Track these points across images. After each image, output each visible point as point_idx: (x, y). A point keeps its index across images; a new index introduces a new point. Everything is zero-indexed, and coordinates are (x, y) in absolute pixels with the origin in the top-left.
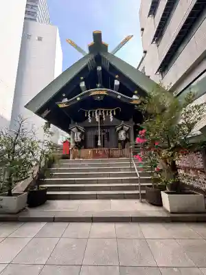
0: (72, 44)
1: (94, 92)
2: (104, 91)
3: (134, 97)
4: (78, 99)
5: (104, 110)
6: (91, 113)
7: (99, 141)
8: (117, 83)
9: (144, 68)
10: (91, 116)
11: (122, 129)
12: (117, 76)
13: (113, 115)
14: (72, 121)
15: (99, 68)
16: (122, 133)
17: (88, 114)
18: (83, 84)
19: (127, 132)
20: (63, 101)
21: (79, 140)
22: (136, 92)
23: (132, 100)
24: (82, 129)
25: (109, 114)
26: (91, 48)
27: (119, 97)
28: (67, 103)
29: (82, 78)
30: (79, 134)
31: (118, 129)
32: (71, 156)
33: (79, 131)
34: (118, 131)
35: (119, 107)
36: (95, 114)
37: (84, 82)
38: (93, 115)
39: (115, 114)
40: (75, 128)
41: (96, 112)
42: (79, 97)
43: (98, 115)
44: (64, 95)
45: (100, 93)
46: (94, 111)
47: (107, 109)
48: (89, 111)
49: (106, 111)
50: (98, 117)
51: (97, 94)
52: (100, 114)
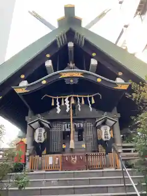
0: (37, 16)
1: (65, 74)
2: (78, 73)
3: (119, 80)
4: (44, 82)
5: (78, 96)
7: (72, 141)
8: (94, 62)
11: (104, 123)
12: (94, 54)
13: (91, 103)
14: (30, 112)
15: (71, 45)
17: (55, 103)
18: (49, 63)
19: (112, 128)
22: (120, 74)
23: (115, 84)
24: (46, 123)
26: (60, 22)
27: (99, 80)
29: (48, 56)
30: (43, 131)
31: (98, 124)
32: (28, 166)
33: (42, 126)
34: (99, 127)
35: (98, 94)
36: (65, 102)
37: (50, 61)
38: (63, 104)
39: (93, 102)
40: (37, 123)
41: (66, 100)
42: (45, 79)
43: (69, 103)
44: (23, 76)
45: (74, 76)
46: (64, 99)
47: (82, 96)
48: (58, 98)
49: (81, 98)
50: (70, 107)
51: (69, 76)
52: (73, 101)
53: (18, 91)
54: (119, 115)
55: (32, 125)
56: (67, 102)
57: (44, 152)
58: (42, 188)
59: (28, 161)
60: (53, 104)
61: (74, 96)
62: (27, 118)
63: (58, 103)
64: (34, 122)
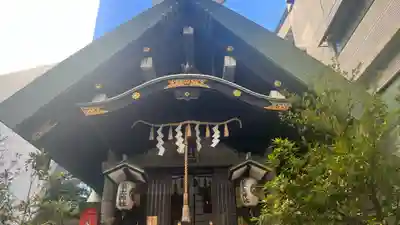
3: (274, 94)
4: (136, 96)
5: (198, 123)
6: (165, 132)
8: (230, 62)
9: (290, 31)
10: (165, 139)
11: (247, 174)
12: (230, 49)
14: (111, 154)
16: (249, 184)
17: (156, 135)
18: (147, 64)
20: (94, 101)
21: (129, 204)
22: (277, 84)
23: (267, 101)
24: (138, 172)
25: (212, 133)
27: (237, 94)
29: (147, 50)
30: (130, 186)
31: (236, 174)
33: (130, 177)
35: (236, 119)
36: (175, 133)
37: (150, 60)
38: (170, 137)
39: (227, 134)
40: (121, 171)
42: (137, 91)
43: (183, 137)
46: (175, 127)
47: (207, 123)
48: (161, 126)
49: (205, 126)
50: (184, 142)
52: (189, 133)
55: (111, 175)
56: (180, 134)
60: (152, 138)
61: (189, 122)
63: (161, 135)
64: (116, 170)
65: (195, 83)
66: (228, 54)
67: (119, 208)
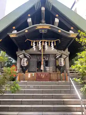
1: (39, 26)
2: (47, 26)
3: (71, 32)
4: (26, 31)
5: (46, 41)
6: (36, 43)
7: (42, 66)
8: (57, 20)
10: (36, 45)
11: (61, 57)
12: (57, 16)
13: (54, 45)
18: (29, 20)
20: (13, 33)
21: (26, 64)
22: (72, 28)
23: (69, 34)
24: (28, 55)
25: (51, 44)
27: (60, 31)
28: (17, 34)
29: (29, 15)
30: (26, 59)
33: (25, 57)
35: (58, 40)
36: (39, 44)
38: (37, 45)
39: (55, 45)
40: (23, 55)
41: (40, 43)
44: (14, 28)
45: (45, 28)
46: (38, 42)
48: (34, 41)
49: (48, 42)
50: (41, 47)
51: (42, 28)
52: (43, 44)
53: (11, 36)
54: (69, 53)
55: (19, 56)
56: (40, 44)
57: (27, 71)
58: (25, 90)
59: (18, 76)
60: (32, 45)
61: (43, 40)
62: (17, 53)
63: (34, 44)
64: (21, 54)
65: (46, 27)
66: (56, 17)
67: (23, 66)
